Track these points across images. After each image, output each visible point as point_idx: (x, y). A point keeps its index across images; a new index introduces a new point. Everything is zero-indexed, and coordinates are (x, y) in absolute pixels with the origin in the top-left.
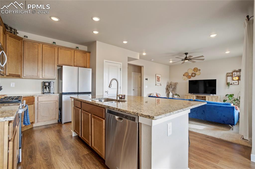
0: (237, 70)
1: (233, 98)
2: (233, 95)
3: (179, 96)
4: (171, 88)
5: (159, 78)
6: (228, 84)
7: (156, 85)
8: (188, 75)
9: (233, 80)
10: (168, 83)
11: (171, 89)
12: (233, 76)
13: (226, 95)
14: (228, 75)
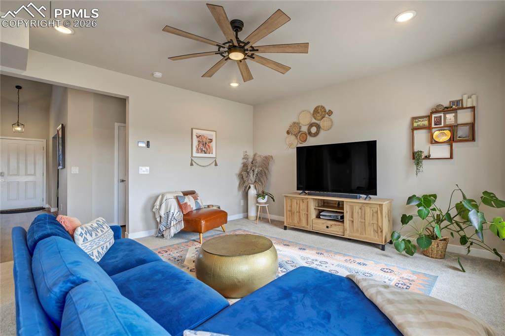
0: (446, 104)
1: (434, 210)
2: (435, 196)
3: (274, 201)
4: (251, 175)
5: (208, 141)
6: (417, 158)
7: (192, 165)
8: (299, 132)
9: (433, 142)
10: (246, 157)
11: (252, 177)
12: (433, 126)
13: (410, 199)
14: (415, 125)
